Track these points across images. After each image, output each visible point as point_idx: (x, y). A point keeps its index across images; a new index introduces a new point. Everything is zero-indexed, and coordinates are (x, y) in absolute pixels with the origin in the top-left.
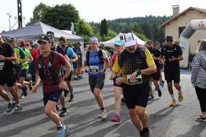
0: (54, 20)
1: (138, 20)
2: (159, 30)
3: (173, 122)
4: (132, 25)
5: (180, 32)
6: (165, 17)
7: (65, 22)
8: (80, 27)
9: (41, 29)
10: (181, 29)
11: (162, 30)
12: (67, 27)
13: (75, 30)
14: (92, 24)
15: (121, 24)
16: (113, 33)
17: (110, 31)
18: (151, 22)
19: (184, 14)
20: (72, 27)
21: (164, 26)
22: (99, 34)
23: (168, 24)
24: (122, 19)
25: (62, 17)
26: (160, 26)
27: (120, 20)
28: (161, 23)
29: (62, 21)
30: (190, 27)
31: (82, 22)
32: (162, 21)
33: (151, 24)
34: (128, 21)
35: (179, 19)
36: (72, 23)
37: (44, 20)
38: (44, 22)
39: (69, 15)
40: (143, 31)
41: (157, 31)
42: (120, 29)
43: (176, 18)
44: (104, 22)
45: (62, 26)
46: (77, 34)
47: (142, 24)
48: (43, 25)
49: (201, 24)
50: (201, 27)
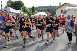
0: (15, 6)
1: (46, 7)
2: (54, 11)
3: (58, 45)
4: (44, 9)
5: (62, 12)
6: (56, 6)
7: (19, 7)
8: (24, 9)
10: (62, 11)
11: (55, 11)
13: (22, 10)
14: (29, 8)
15: (40, 8)
16: (37, 11)
17: (35, 11)
18: (51, 8)
19: (63, 5)
20: (21, 9)
21: (55, 10)
22: (31, 12)
23: (57, 9)
24: (40, 7)
25: (18, 5)
26: (54, 9)
27: (39, 7)
29: (17, 7)
30: (65, 10)
31: (25, 8)
32: (55, 7)
33: (51, 9)
34: (42, 7)
36: (21, 8)
38: (11, 7)
39: (20, 5)
40: (48, 11)
41: (53, 11)
42: (39, 10)
43: (60, 7)
44: (33, 7)
45: (18, 9)
47: (48, 9)
48: (10, 8)
49: (69, 9)
50: (69, 10)
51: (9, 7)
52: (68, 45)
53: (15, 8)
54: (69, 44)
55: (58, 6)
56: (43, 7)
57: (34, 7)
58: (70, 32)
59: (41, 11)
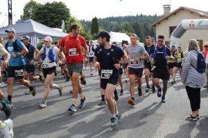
0: (44, 17)
1: (129, 19)
4: (123, 24)
5: (171, 32)
6: (156, 16)
7: (56, 20)
9: (32, 26)
10: (172, 29)
11: (152, 29)
12: (57, 25)
13: (66, 28)
14: (83, 22)
15: (112, 22)
17: (101, 30)
18: (142, 21)
19: (175, 13)
20: (63, 25)
21: (155, 26)
22: (90, 32)
23: (159, 23)
24: (113, 18)
25: (53, 15)
26: (151, 26)
27: (111, 19)
28: (152, 23)
29: (52, 18)
30: (181, 26)
31: (73, 21)
32: (152, 20)
33: (142, 24)
34: (118, 19)
35: (170, 19)
37: (34, 18)
38: (35, 20)
39: (60, 13)
40: (134, 30)
41: (148, 30)
42: (111, 27)
43: (167, 18)
44: (95, 20)
45: (52, 24)
46: (68, 32)
47: (133, 23)
48: (33, 22)
49: (192, 24)
50: (192, 26)
51: (31, 20)
52: (188, 122)
53: (45, 23)
54: (192, 117)
55: (162, 16)
56: (121, 17)
57: (96, 18)
58: (194, 87)
59: (117, 31)
